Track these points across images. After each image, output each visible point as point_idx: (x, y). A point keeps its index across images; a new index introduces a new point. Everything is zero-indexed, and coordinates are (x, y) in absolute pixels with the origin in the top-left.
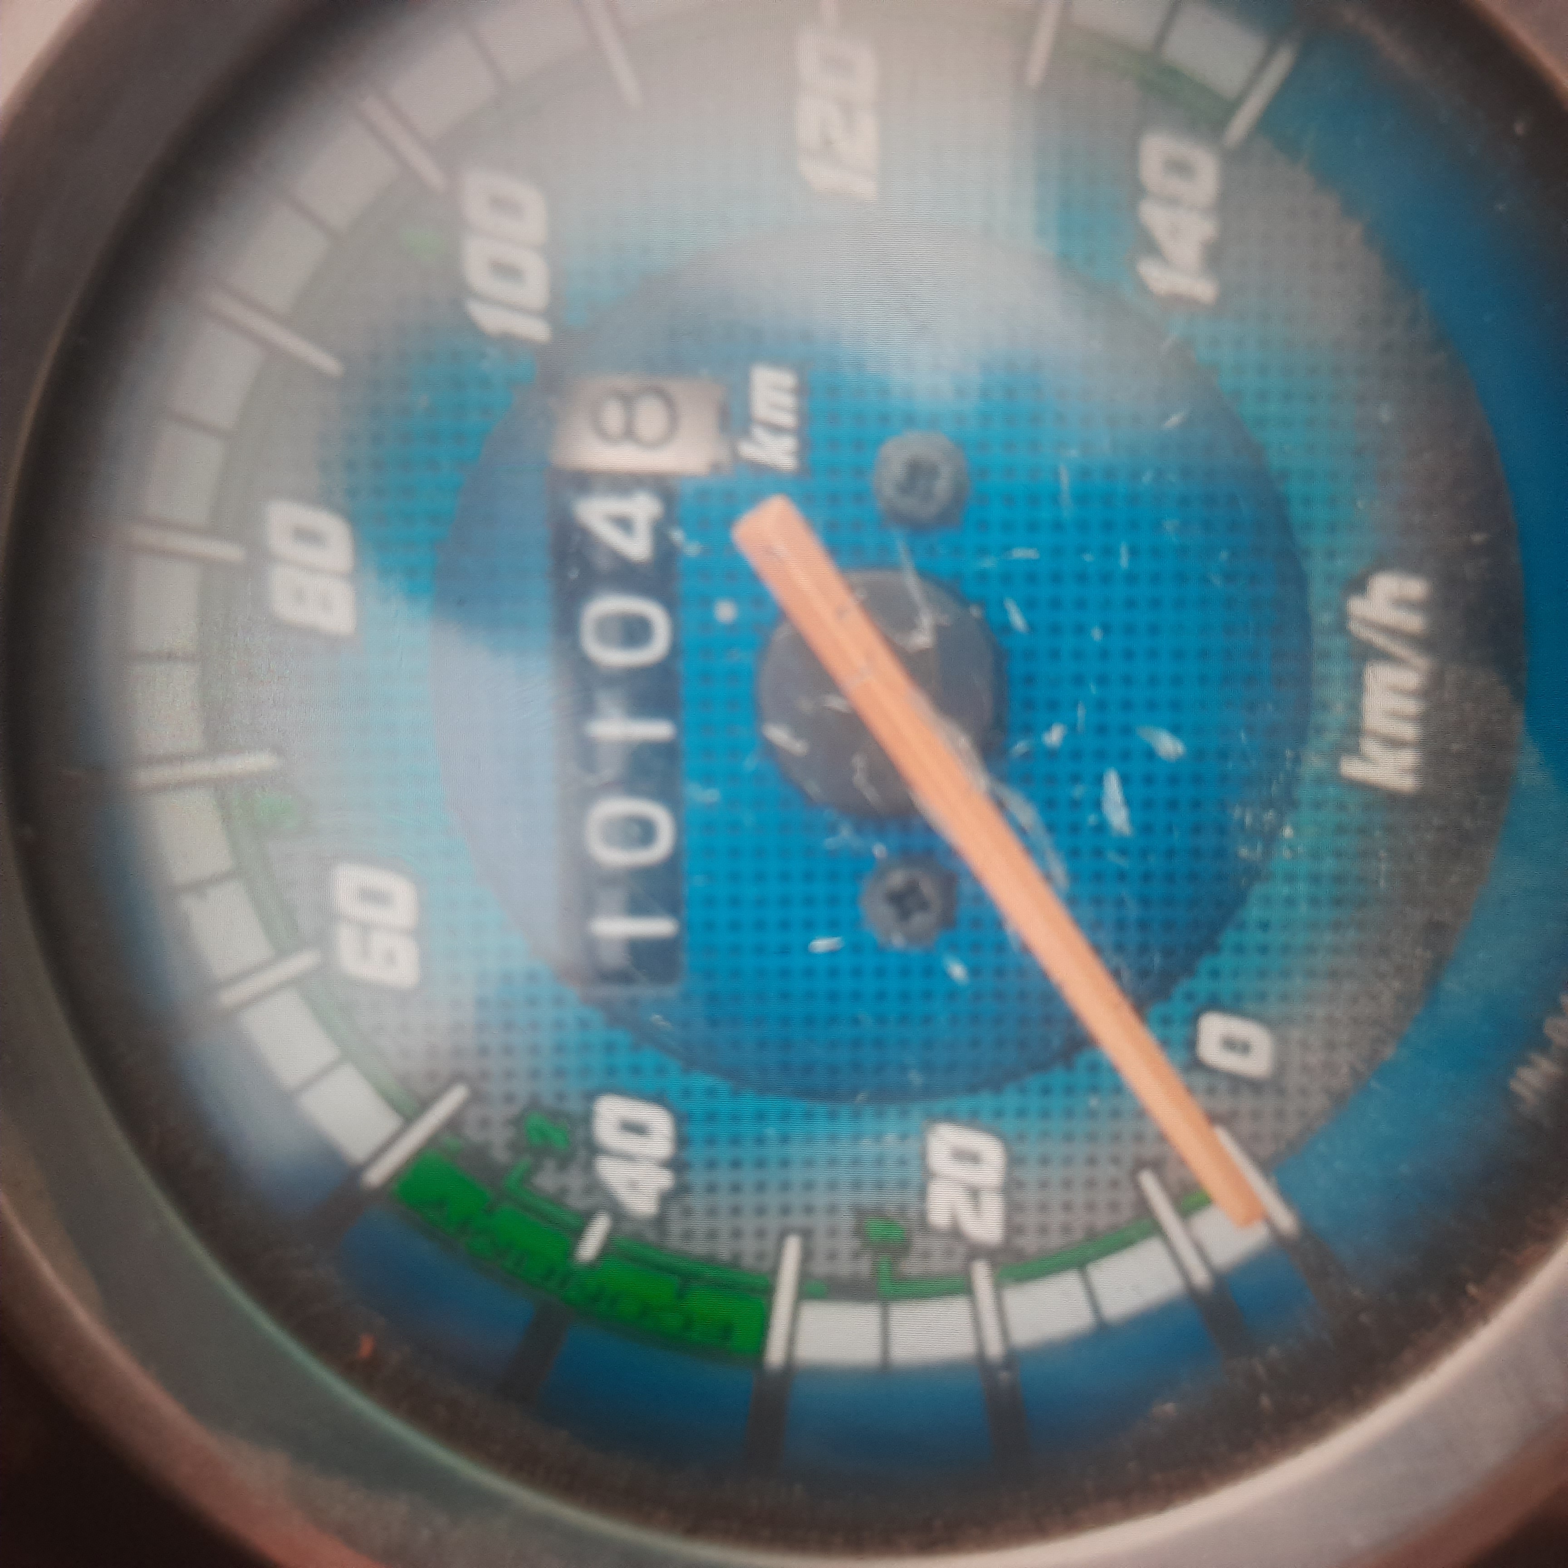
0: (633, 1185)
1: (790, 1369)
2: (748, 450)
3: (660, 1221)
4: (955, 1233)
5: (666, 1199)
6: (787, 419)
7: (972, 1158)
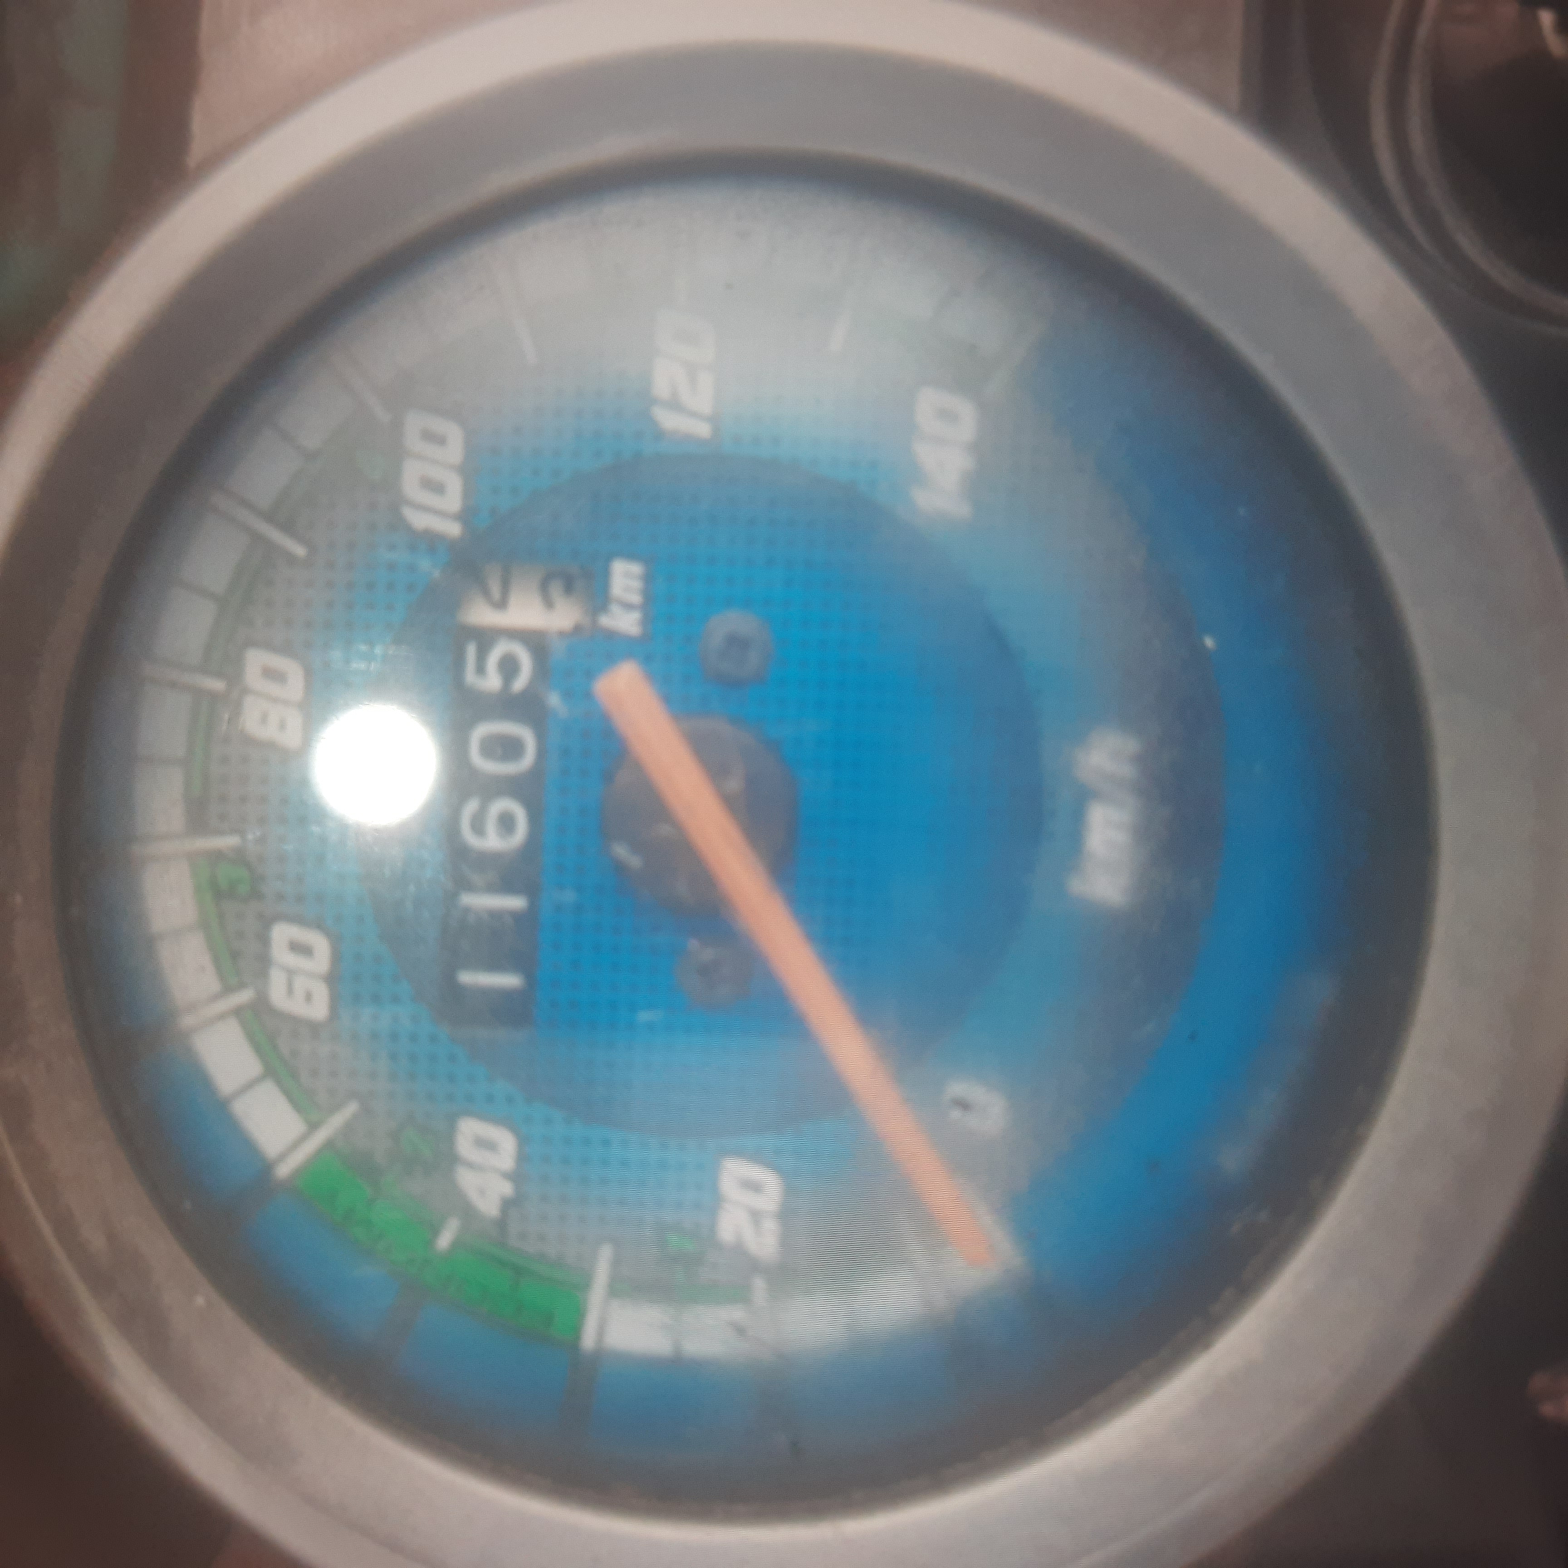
0: (482, 1192)
1: (599, 1355)
2: (605, 621)
3: (502, 1223)
4: (739, 1250)
5: (507, 1204)
6: (636, 599)
7: (754, 1187)
